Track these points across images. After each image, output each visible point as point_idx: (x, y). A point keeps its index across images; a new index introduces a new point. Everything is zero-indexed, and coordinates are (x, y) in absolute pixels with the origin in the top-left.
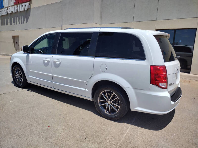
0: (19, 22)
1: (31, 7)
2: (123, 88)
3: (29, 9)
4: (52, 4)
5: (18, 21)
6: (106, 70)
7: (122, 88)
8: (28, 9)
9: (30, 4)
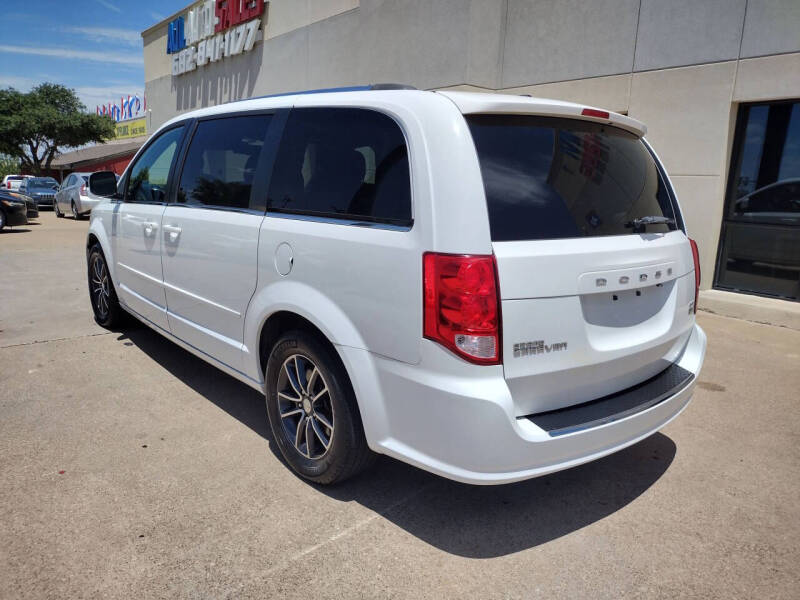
0: (227, 95)
1: (266, 39)
2: (336, 347)
3: (258, 45)
4: (332, 19)
5: (226, 92)
6: (292, 269)
7: (334, 348)
8: (254, 45)
9: (260, 28)
